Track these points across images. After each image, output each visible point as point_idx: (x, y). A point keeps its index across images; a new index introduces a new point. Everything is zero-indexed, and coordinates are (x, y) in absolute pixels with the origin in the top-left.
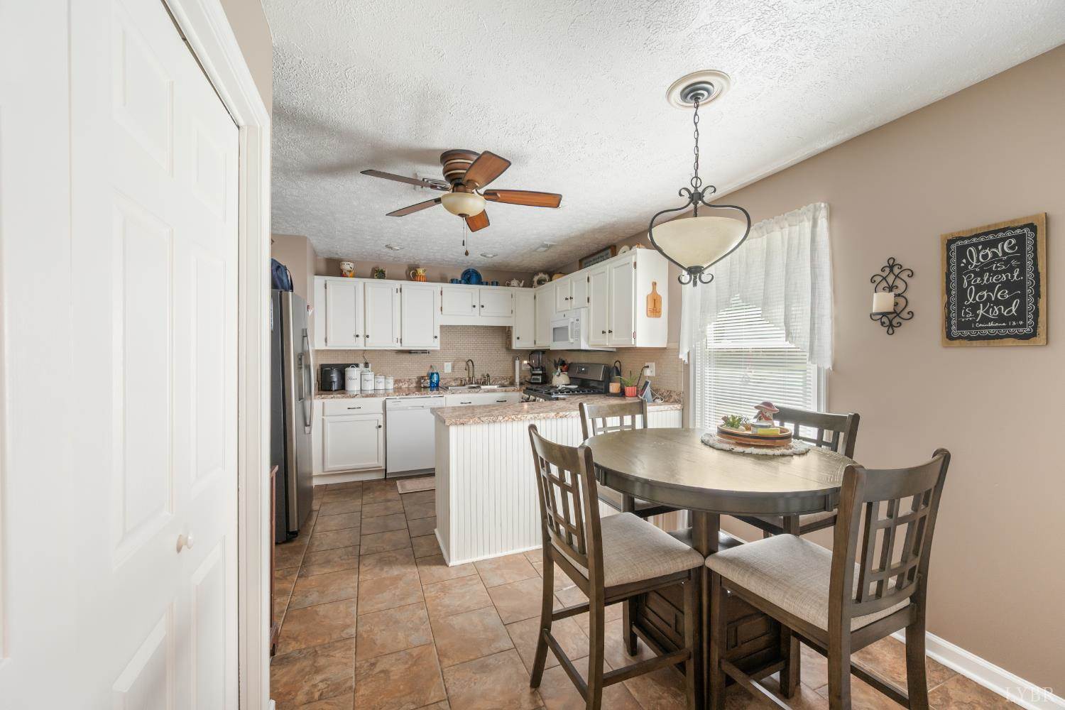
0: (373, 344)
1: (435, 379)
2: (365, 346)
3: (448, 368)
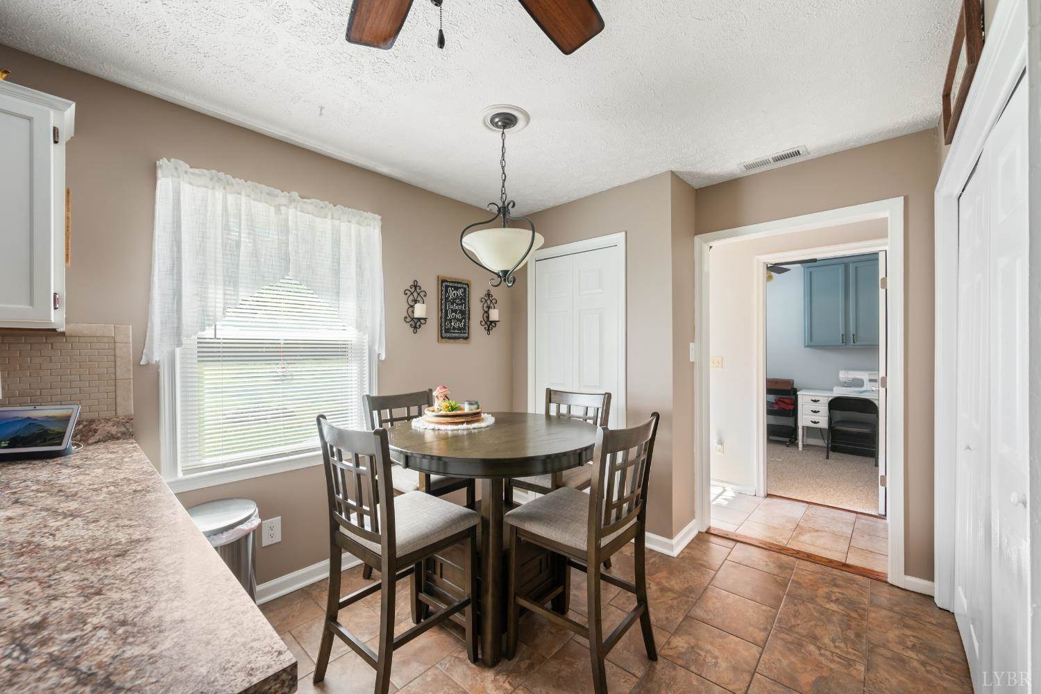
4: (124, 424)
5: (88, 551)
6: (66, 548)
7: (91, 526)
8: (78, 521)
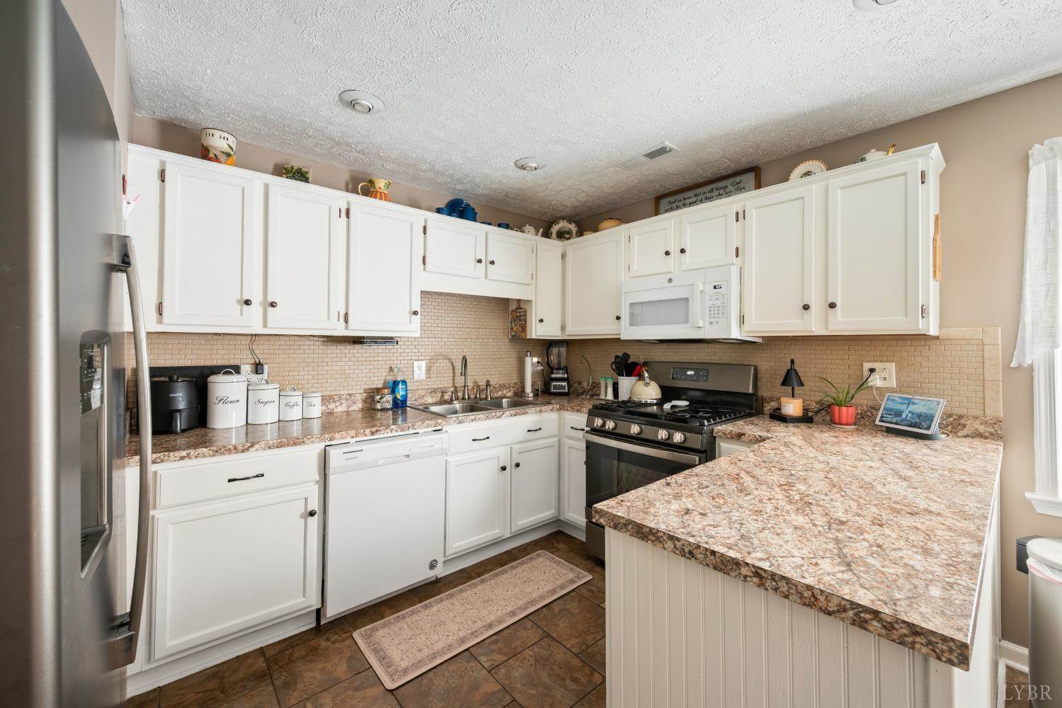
0: (279, 322)
1: (400, 394)
2: (265, 326)
3: (419, 371)
4: (992, 425)
5: (895, 502)
6: (885, 495)
7: (910, 490)
8: (905, 484)
